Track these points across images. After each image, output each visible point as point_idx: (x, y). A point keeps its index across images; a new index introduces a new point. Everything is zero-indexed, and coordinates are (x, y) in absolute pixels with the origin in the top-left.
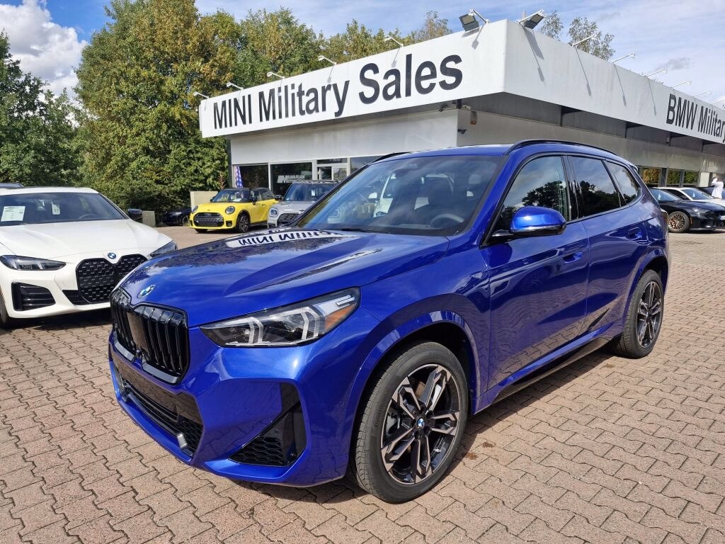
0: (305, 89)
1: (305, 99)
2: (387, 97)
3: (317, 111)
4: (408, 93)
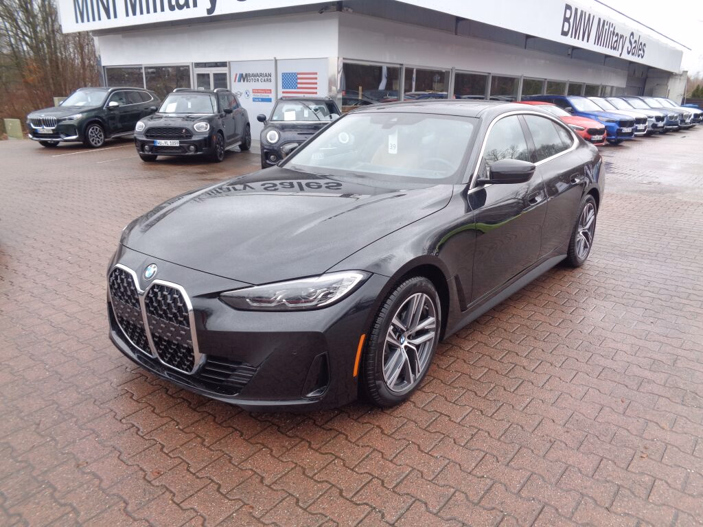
3: (188, 7)
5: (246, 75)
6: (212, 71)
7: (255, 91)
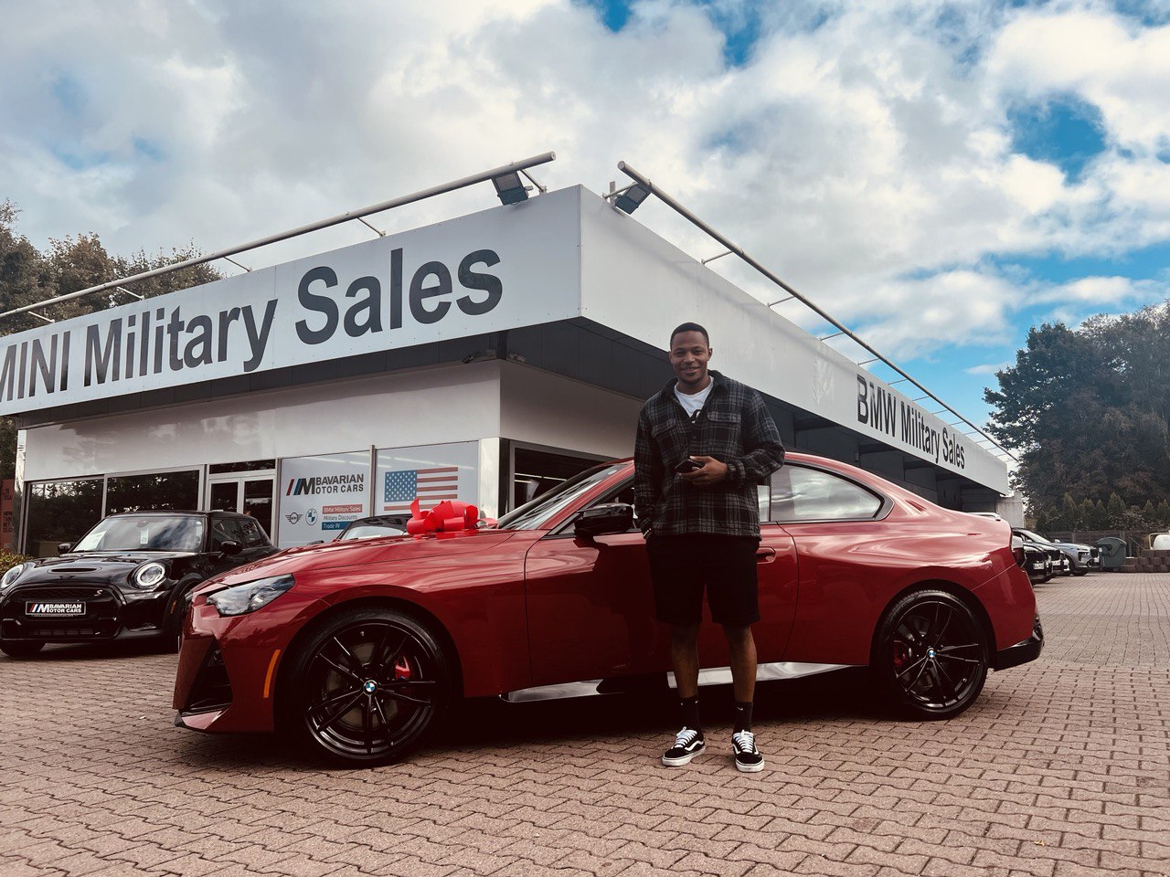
0: (186, 318)
1: (184, 338)
2: (354, 330)
3: (209, 360)
4: (396, 322)
5: (312, 480)
6: (241, 478)
7: (326, 510)
